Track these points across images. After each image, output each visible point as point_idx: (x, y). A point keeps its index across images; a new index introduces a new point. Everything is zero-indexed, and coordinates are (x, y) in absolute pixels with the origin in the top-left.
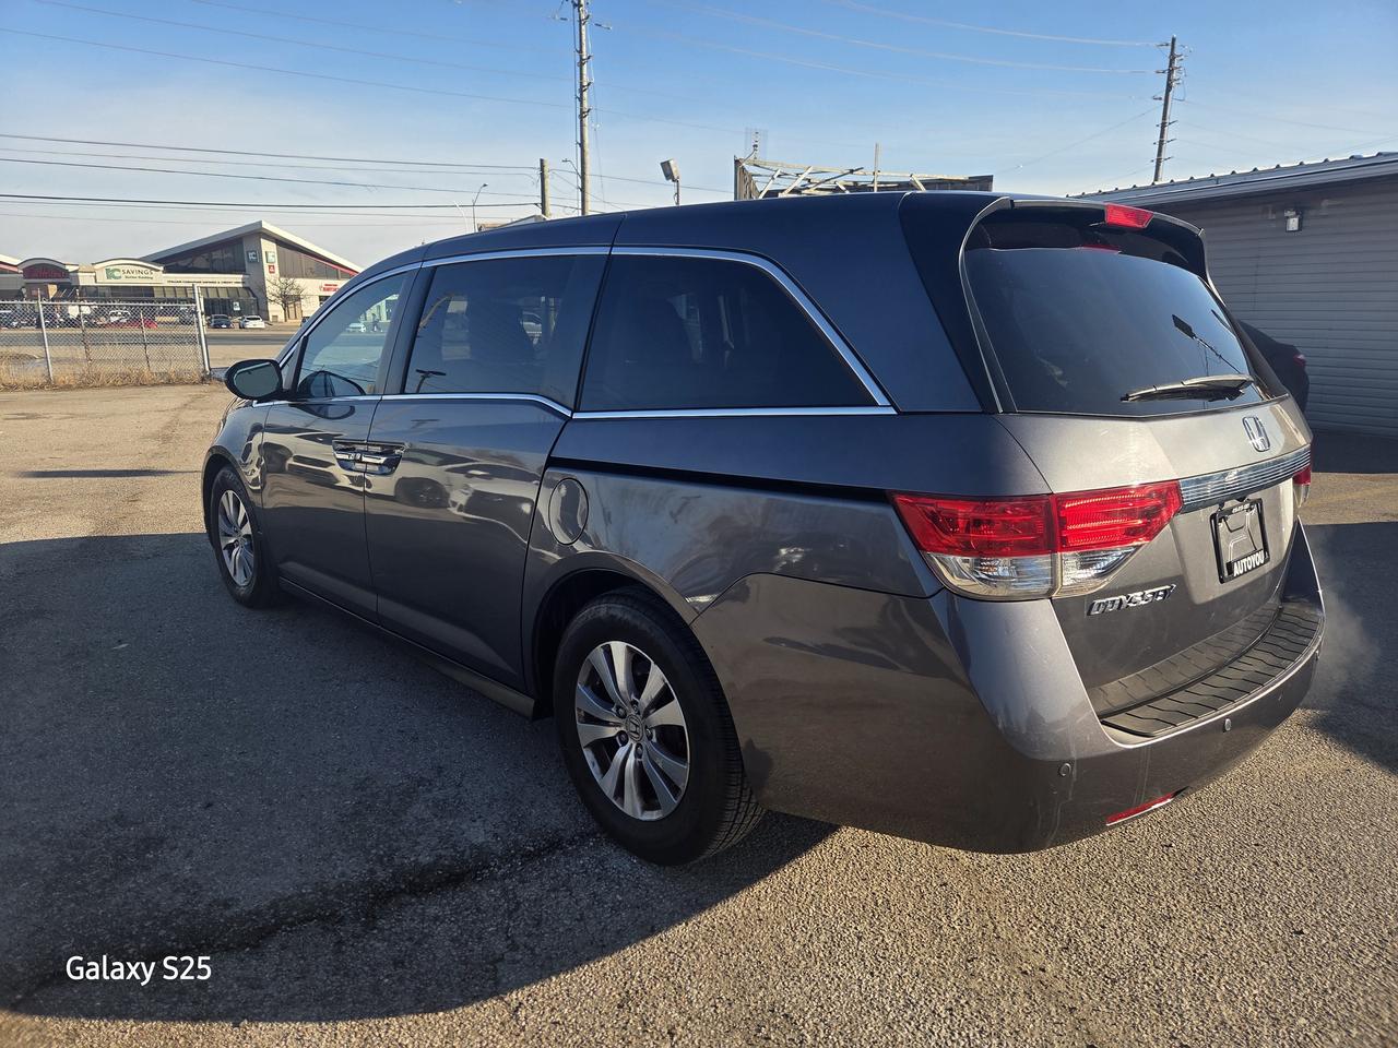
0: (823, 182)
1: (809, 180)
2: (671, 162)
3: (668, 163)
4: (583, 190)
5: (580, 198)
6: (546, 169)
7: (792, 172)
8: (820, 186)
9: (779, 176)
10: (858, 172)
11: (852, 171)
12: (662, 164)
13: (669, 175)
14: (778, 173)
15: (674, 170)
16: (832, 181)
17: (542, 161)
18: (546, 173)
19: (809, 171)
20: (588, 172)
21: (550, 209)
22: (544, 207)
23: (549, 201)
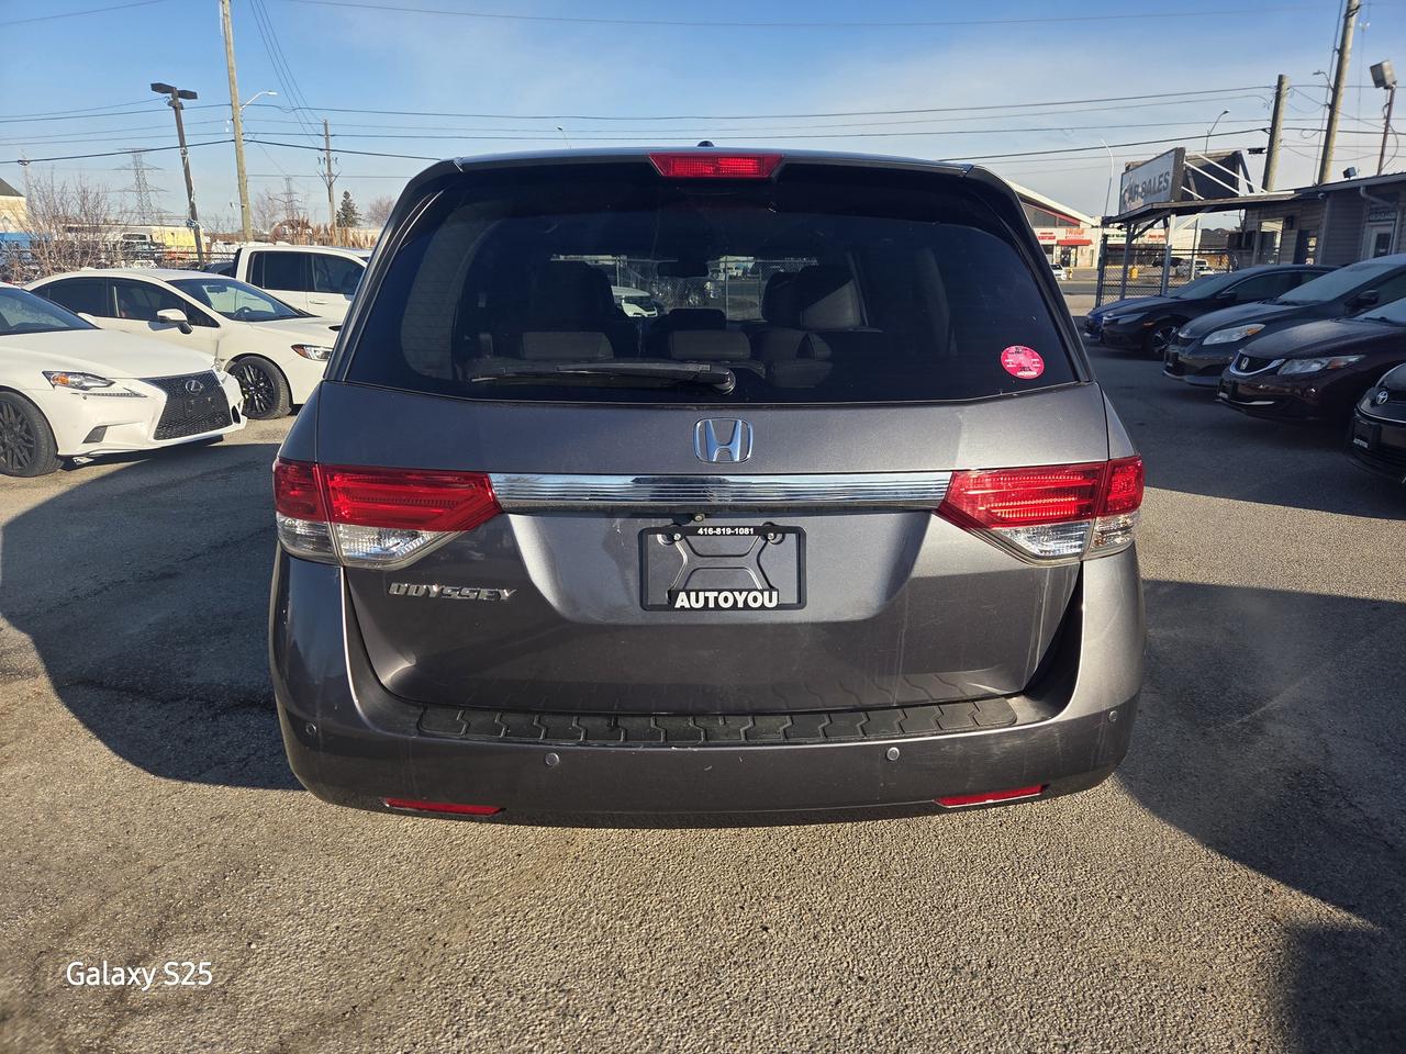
4: (1333, 106)
5: (1327, 117)
6: (1285, 86)
17: (1280, 77)
18: (1283, 92)
20: (1344, 83)
21: (1282, 134)
22: (1273, 131)
23: (1282, 124)
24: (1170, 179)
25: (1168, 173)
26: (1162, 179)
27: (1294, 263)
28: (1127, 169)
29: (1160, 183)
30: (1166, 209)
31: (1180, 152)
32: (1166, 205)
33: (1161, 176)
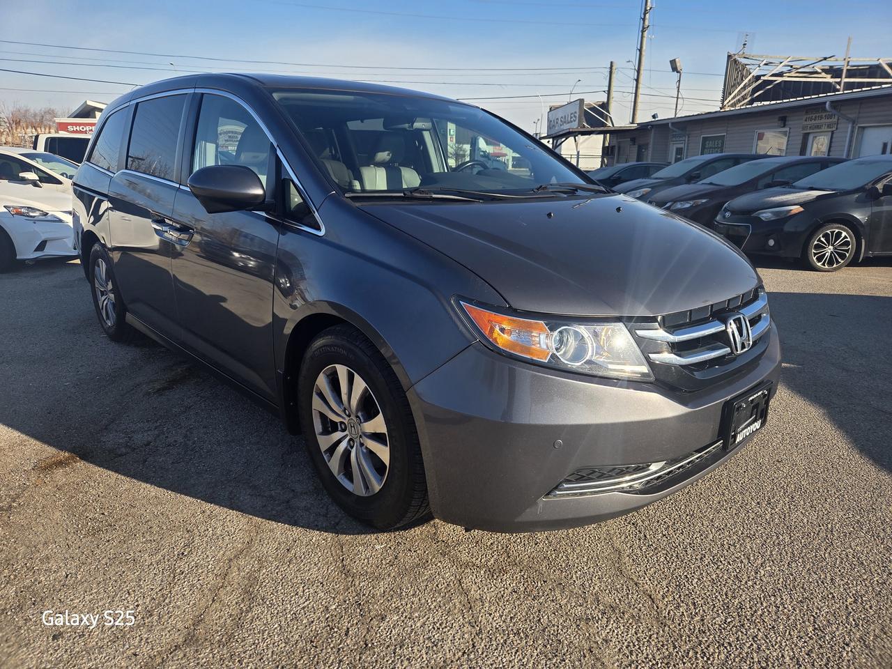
0: (804, 67)
1: (791, 66)
2: (677, 60)
3: (675, 60)
4: (637, 80)
5: (635, 86)
6: (614, 68)
7: (777, 62)
8: (799, 70)
9: (766, 64)
10: (832, 59)
11: (825, 59)
12: (671, 61)
13: (675, 69)
14: (764, 62)
15: (678, 65)
16: (811, 66)
17: (612, 63)
18: (613, 71)
19: (788, 60)
20: (642, 68)
21: (613, 94)
22: (609, 92)
23: (613, 89)
24: (577, 115)
25: (576, 112)
26: (573, 115)
27: (637, 161)
28: (550, 109)
29: (571, 118)
30: (576, 132)
31: (582, 101)
32: (576, 130)
33: (572, 114)
